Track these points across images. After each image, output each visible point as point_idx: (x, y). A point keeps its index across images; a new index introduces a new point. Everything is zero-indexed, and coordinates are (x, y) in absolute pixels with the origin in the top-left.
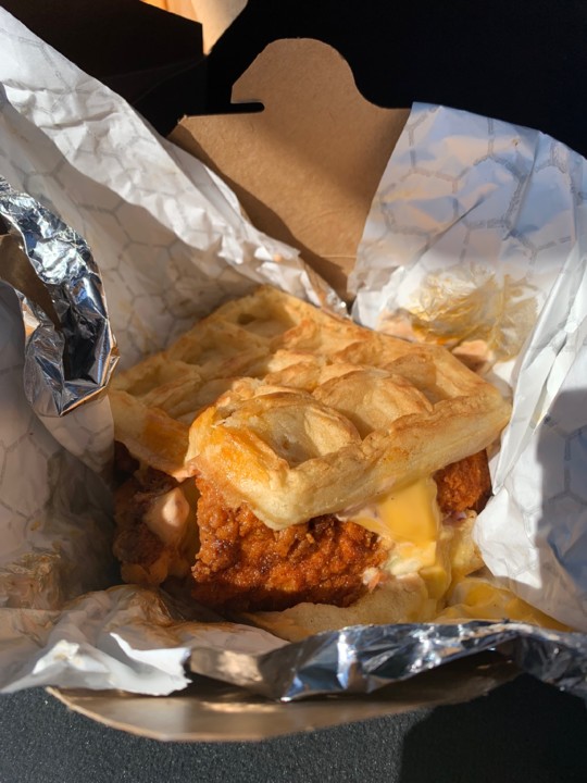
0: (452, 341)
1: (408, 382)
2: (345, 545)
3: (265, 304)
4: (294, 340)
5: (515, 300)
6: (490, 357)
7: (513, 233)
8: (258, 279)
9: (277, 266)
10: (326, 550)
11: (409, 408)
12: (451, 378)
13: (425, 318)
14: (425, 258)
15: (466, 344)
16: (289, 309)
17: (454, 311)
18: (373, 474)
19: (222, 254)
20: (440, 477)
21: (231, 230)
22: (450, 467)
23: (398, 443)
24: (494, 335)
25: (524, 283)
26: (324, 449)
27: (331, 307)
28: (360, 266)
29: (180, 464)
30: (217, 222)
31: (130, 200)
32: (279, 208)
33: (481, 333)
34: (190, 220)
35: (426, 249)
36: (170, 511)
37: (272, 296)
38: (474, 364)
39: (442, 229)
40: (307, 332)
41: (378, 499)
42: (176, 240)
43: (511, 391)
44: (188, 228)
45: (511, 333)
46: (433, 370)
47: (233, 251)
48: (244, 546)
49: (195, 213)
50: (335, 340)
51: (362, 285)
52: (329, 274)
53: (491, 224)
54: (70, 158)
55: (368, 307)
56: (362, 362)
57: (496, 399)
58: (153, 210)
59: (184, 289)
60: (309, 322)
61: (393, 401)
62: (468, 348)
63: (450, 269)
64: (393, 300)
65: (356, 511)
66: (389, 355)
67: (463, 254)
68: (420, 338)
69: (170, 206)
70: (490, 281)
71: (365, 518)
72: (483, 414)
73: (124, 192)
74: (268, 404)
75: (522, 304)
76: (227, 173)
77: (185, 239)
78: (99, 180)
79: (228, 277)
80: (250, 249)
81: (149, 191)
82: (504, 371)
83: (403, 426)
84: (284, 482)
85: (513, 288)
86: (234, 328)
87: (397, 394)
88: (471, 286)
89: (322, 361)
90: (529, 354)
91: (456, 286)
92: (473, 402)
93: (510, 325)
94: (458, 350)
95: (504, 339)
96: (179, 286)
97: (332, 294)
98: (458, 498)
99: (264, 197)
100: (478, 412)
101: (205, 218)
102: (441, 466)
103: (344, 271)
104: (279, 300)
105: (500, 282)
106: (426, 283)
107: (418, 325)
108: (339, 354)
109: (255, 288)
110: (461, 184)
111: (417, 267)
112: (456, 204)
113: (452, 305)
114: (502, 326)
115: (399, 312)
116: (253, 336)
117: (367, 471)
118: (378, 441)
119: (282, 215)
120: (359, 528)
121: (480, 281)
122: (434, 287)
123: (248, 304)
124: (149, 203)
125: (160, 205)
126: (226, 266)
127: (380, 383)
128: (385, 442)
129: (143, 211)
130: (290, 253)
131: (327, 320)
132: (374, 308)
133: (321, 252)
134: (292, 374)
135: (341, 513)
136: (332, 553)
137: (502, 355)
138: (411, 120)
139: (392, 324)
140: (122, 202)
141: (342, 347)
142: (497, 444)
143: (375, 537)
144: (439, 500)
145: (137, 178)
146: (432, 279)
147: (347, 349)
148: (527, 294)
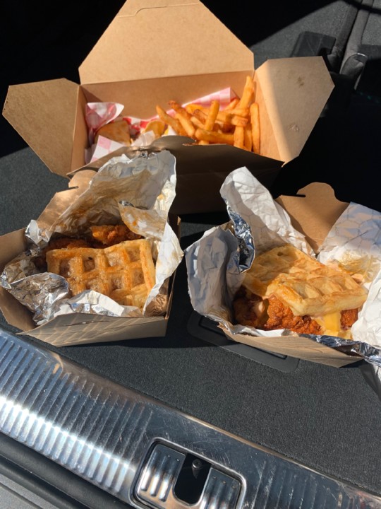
0: (352, 273)
1: (337, 283)
2: (311, 327)
3: (288, 250)
4: (298, 264)
5: (374, 263)
6: (363, 281)
7: (375, 243)
8: (287, 242)
9: (295, 239)
10: (306, 327)
11: (337, 290)
12: (350, 284)
13: (343, 264)
14: (346, 245)
15: (356, 275)
16: (296, 253)
17: (354, 263)
18: (324, 306)
19: (278, 233)
20: (343, 313)
21: (285, 227)
22: (346, 311)
23: (333, 299)
24: (365, 274)
25: (377, 259)
26: (310, 297)
27: (310, 255)
28: (324, 244)
29: (264, 295)
30: (281, 224)
31: (256, 214)
32: (301, 222)
33: (361, 272)
34: (272, 222)
35: (347, 242)
36: (260, 307)
37: (291, 248)
38: (358, 282)
39: (353, 237)
40: (302, 262)
41: (324, 314)
42: (266, 226)
43: (368, 291)
44: (271, 224)
45: (371, 274)
46: (344, 281)
47: (282, 233)
48: (283, 320)
49: (274, 220)
50: (312, 266)
51: (323, 249)
52: (312, 244)
53: (369, 240)
54: (243, 201)
55: (323, 257)
56: (321, 274)
57: (363, 292)
58: (262, 218)
59: (262, 242)
60: (303, 259)
61: (332, 288)
62: (356, 276)
63: (354, 250)
64: (333, 256)
65: (317, 317)
66: (330, 274)
67: (359, 246)
68: (340, 270)
69: (267, 218)
70: (367, 256)
71: (318, 320)
72: (359, 296)
73: (255, 212)
74: (295, 282)
75: (376, 265)
76: (289, 211)
77: (268, 227)
78: (249, 207)
79: (277, 240)
80: (288, 233)
81: (263, 212)
82: (367, 285)
83: (334, 295)
84: (301, 302)
85: (373, 259)
86: (277, 257)
87: (333, 285)
88: (360, 257)
89: (308, 272)
90: (375, 280)
91: (355, 255)
92: (356, 292)
93: (371, 271)
94: (353, 276)
95: (369, 275)
96: (260, 240)
97: (312, 250)
98: (346, 321)
99: (297, 218)
100: (357, 295)
101: (277, 222)
102: (344, 309)
103: (317, 244)
104: (293, 250)
105: (370, 257)
106: (345, 253)
107: (340, 266)
108: (314, 271)
109: (286, 244)
110: (361, 226)
111: (343, 247)
112: (359, 231)
113: (353, 262)
114: (368, 271)
115: (334, 260)
116: (283, 260)
117: (323, 305)
118: (327, 297)
119: (301, 224)
120: (316, 323)
121: (363, 256)
122: (348, 255)
123: (282, 249)
124: (261, 216)
125: (264, 216)
126: (278, 236)
127: (328, 281)
128: (329, 298)
129: (259, 217)
130: (302, 236)
131: (310, 259)
132: (325, 257)
133: (311, 237)
134: (298, 274)
135: (313, 316)
136: (307, 328)
137: (367, 280)
138: (349, 207)
139: (331, 264)
140: (253, 214)
141: (315, 268)
142: (361, 308)
143: (320, 327)
144: (341, 320)
145: (261, 209)
146: (347, 252)
147: (317, 270)
148: (378, 262)
